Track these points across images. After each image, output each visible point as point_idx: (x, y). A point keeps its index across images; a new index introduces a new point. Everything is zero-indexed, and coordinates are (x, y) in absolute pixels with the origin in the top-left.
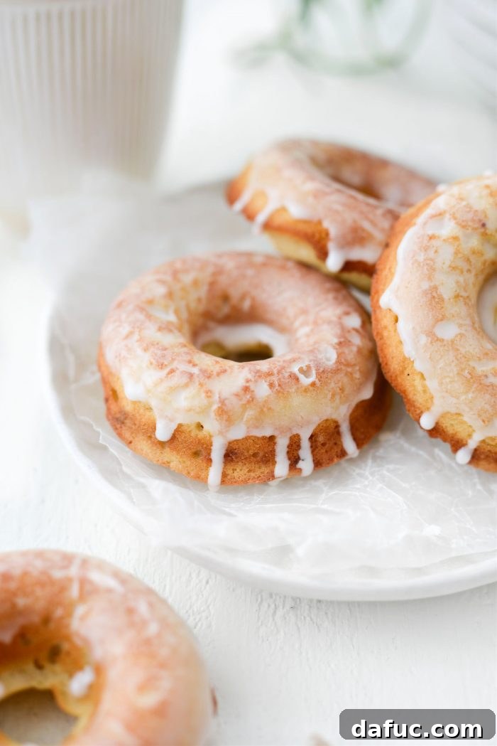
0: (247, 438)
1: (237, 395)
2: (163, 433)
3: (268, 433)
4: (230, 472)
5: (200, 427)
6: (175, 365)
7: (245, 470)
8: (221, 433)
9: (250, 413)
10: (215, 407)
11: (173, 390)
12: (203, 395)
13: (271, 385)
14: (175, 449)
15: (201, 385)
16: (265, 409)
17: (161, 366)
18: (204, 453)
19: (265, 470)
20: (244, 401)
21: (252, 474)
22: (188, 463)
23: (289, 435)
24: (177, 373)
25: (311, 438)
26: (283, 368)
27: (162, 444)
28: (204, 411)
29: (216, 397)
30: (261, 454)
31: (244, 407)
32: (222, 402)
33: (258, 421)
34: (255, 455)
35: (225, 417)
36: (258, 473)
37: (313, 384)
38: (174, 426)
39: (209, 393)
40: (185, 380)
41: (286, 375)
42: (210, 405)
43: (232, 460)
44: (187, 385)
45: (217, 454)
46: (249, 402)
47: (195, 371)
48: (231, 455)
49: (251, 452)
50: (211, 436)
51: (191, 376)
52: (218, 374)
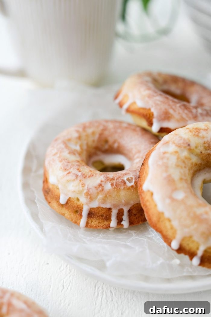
0: (98, 208)
1: (96, 187)
2: (63, 201)
3: (108, 206)
4: (90, 222)
5: (78, 200)
6: (71, 170)
7: (97, 222)
8: (87, 204)
9: (100, 196)
10: (85, 191)
11: (68, 181)
12: (81, 185)
13: (112, 185)
14: (68, 209)
15: (80, 180)
16: (108, 196)
17: (65, 170)
18: (79, 212)
19: (106, 223)
20: (99, 190)
21: (100, 224)
22: (72, 215)
23: (118, 208)
24: (71, 174)
25: (129, 211)
26: (120, 177)
27: (62, 206)
28: (80, 193)
29: (86, 187)
30: (105, 216)
31: (98, 194)
32: (88, 190)
33: (104, 200)
34: (102, 216)
35: (89, 197)
36: (103, 224)
37: (132, 186)
38: (67, 198)
39: (83, 185)
40: (74, 177)
41: (120, 181)
42: (83, 190)
43: (91, 217)
44: (74, 180)
45: (85, 213)
46: (100, 191)
47: (79, 174)
48: (91, 214)
49: (100, 214)
50: (82, 205)
51: (77, 176)
52: (89, 177)
